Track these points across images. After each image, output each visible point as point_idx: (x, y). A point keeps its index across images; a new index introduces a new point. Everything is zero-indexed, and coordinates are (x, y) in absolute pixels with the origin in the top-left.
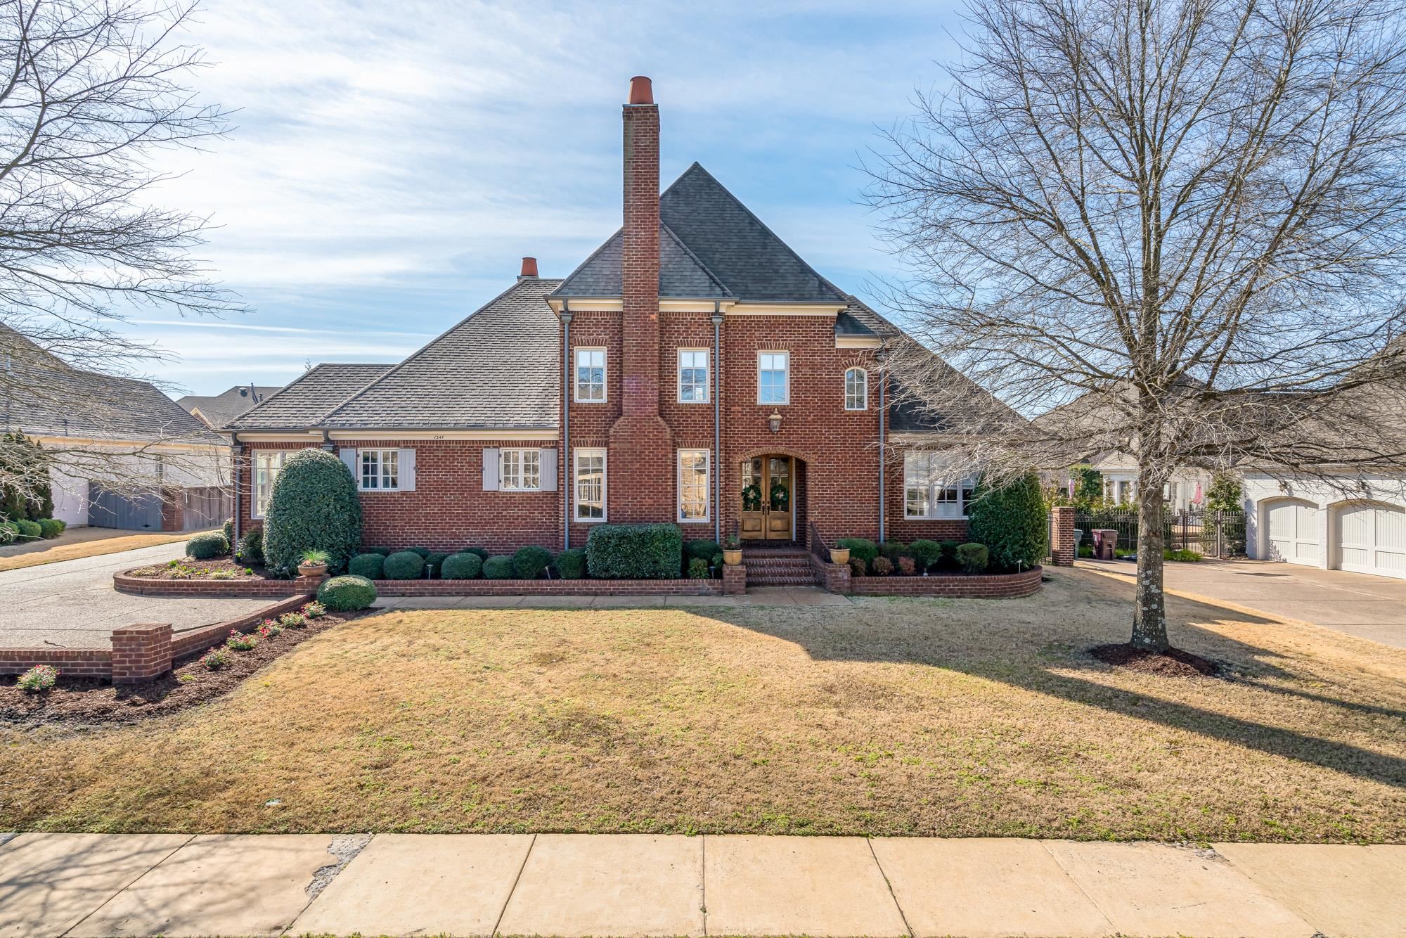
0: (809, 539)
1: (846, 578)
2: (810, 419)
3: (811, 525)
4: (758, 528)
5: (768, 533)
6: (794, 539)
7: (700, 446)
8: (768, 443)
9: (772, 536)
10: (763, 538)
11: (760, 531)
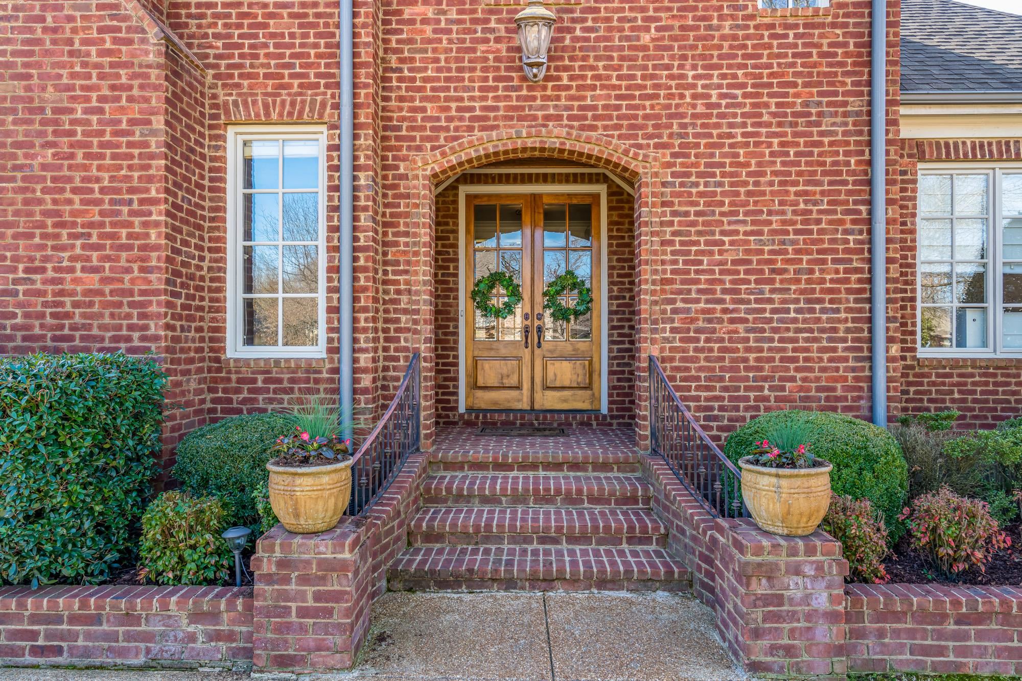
0: (644, 410)
1: (822, 601)
2: (646, 38)
3: (651, 368)
4: (513, 381)
5: (538, 396)
6: (604, 410)
7: (295, 117)
8: (516, 114)
9: (550, 400)
10: (525, 405)
11: (518, 388)
